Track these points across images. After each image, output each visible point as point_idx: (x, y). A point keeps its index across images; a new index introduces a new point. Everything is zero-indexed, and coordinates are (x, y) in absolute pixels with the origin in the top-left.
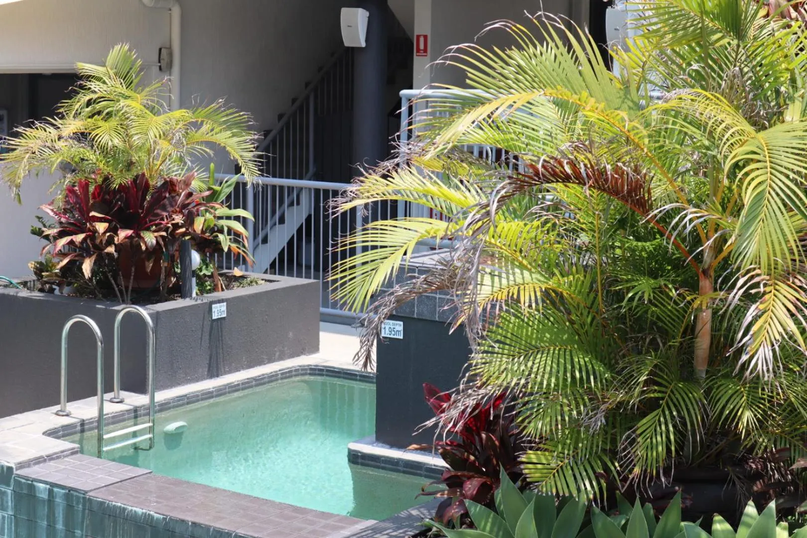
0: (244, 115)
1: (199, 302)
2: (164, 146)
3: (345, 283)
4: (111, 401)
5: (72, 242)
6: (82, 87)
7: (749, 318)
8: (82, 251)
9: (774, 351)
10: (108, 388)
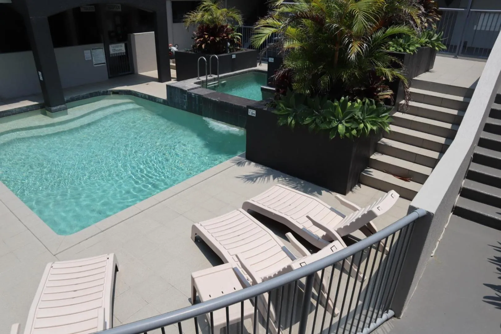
0: (239, 11)
1: (229, 54)
2: (221, 17)
3: (254, 41)
4: (209, 76)
5: (200, 40)
6: (202, 3)
7: (350, 46)
8: (202, 42)
9: (355, 55)
10: (208, 74)
